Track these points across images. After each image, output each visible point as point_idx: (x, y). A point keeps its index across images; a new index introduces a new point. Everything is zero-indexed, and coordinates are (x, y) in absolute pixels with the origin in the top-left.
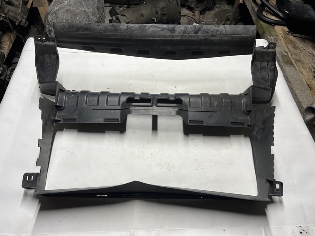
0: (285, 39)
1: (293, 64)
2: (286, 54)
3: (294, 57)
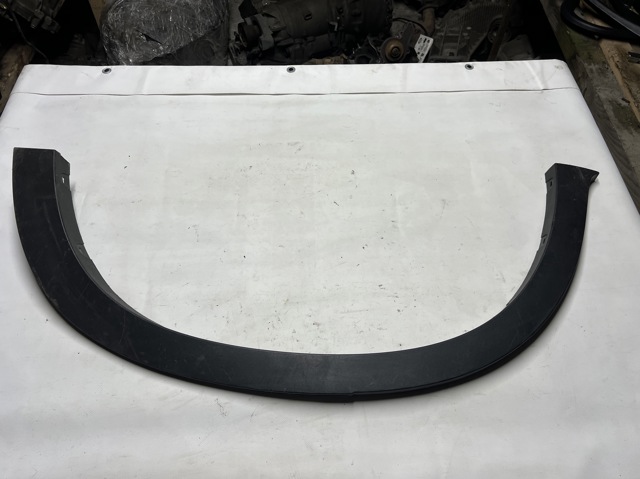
0: (623, 70)
2: (624, 103)
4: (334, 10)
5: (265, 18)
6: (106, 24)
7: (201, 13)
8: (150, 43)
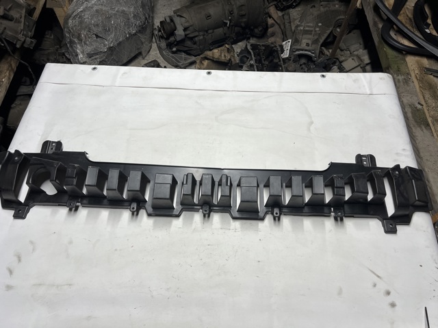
0: (421, 80)
1: (428, 125)
2: (419, 107)
3: (432, 113)
4: (227, 12)
5: (179, 18)
6: (68, 28)
7: (134, 17)
8: (98, 39)
